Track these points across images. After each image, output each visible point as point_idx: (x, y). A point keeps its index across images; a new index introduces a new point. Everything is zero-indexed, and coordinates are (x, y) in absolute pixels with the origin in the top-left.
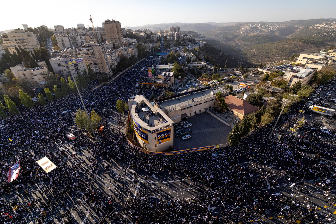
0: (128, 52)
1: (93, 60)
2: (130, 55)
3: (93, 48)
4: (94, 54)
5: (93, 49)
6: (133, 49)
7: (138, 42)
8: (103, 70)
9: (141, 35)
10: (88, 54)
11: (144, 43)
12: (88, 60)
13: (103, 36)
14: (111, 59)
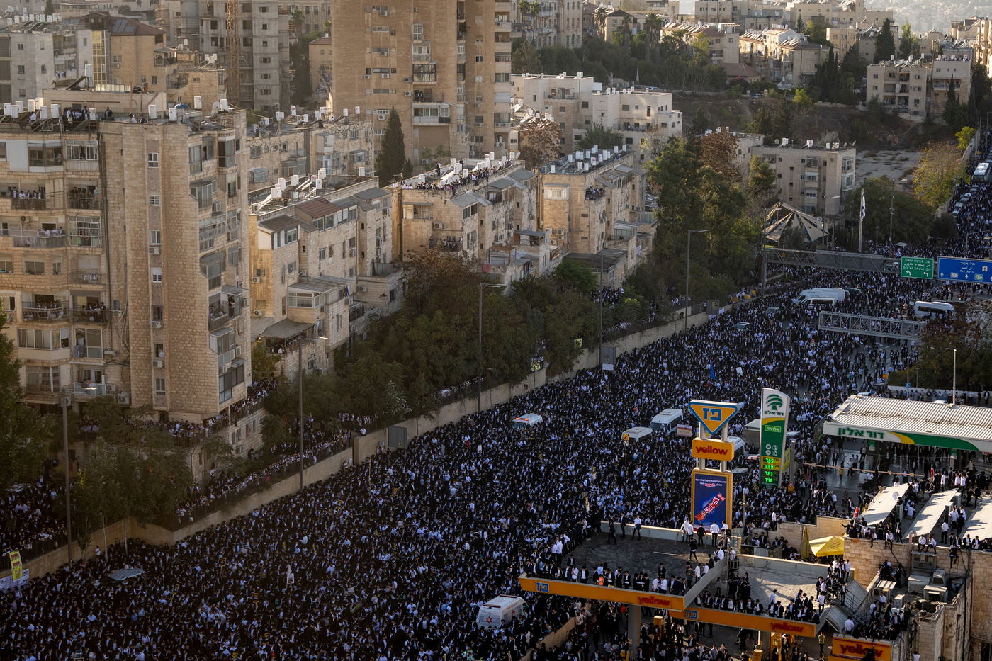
0: (525, 225)
1: (84, 264)
2: (544, 250)
3: (107, 138)
4: (104, 206)
5: (102, 147)
6: (593, 195)
7: (695, 125)
8: (161, 383)
9: (751, 60)
10: (37, 199)
11: (768, 143)
12: (19, 266)
13: (314, 50)
14: (293, 278)
